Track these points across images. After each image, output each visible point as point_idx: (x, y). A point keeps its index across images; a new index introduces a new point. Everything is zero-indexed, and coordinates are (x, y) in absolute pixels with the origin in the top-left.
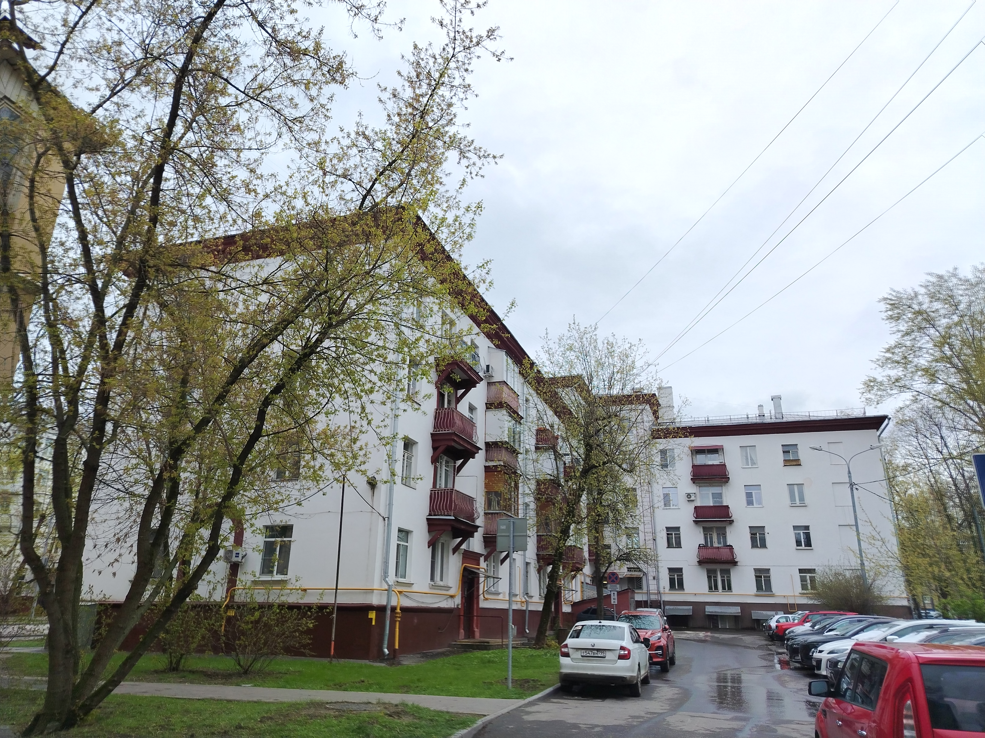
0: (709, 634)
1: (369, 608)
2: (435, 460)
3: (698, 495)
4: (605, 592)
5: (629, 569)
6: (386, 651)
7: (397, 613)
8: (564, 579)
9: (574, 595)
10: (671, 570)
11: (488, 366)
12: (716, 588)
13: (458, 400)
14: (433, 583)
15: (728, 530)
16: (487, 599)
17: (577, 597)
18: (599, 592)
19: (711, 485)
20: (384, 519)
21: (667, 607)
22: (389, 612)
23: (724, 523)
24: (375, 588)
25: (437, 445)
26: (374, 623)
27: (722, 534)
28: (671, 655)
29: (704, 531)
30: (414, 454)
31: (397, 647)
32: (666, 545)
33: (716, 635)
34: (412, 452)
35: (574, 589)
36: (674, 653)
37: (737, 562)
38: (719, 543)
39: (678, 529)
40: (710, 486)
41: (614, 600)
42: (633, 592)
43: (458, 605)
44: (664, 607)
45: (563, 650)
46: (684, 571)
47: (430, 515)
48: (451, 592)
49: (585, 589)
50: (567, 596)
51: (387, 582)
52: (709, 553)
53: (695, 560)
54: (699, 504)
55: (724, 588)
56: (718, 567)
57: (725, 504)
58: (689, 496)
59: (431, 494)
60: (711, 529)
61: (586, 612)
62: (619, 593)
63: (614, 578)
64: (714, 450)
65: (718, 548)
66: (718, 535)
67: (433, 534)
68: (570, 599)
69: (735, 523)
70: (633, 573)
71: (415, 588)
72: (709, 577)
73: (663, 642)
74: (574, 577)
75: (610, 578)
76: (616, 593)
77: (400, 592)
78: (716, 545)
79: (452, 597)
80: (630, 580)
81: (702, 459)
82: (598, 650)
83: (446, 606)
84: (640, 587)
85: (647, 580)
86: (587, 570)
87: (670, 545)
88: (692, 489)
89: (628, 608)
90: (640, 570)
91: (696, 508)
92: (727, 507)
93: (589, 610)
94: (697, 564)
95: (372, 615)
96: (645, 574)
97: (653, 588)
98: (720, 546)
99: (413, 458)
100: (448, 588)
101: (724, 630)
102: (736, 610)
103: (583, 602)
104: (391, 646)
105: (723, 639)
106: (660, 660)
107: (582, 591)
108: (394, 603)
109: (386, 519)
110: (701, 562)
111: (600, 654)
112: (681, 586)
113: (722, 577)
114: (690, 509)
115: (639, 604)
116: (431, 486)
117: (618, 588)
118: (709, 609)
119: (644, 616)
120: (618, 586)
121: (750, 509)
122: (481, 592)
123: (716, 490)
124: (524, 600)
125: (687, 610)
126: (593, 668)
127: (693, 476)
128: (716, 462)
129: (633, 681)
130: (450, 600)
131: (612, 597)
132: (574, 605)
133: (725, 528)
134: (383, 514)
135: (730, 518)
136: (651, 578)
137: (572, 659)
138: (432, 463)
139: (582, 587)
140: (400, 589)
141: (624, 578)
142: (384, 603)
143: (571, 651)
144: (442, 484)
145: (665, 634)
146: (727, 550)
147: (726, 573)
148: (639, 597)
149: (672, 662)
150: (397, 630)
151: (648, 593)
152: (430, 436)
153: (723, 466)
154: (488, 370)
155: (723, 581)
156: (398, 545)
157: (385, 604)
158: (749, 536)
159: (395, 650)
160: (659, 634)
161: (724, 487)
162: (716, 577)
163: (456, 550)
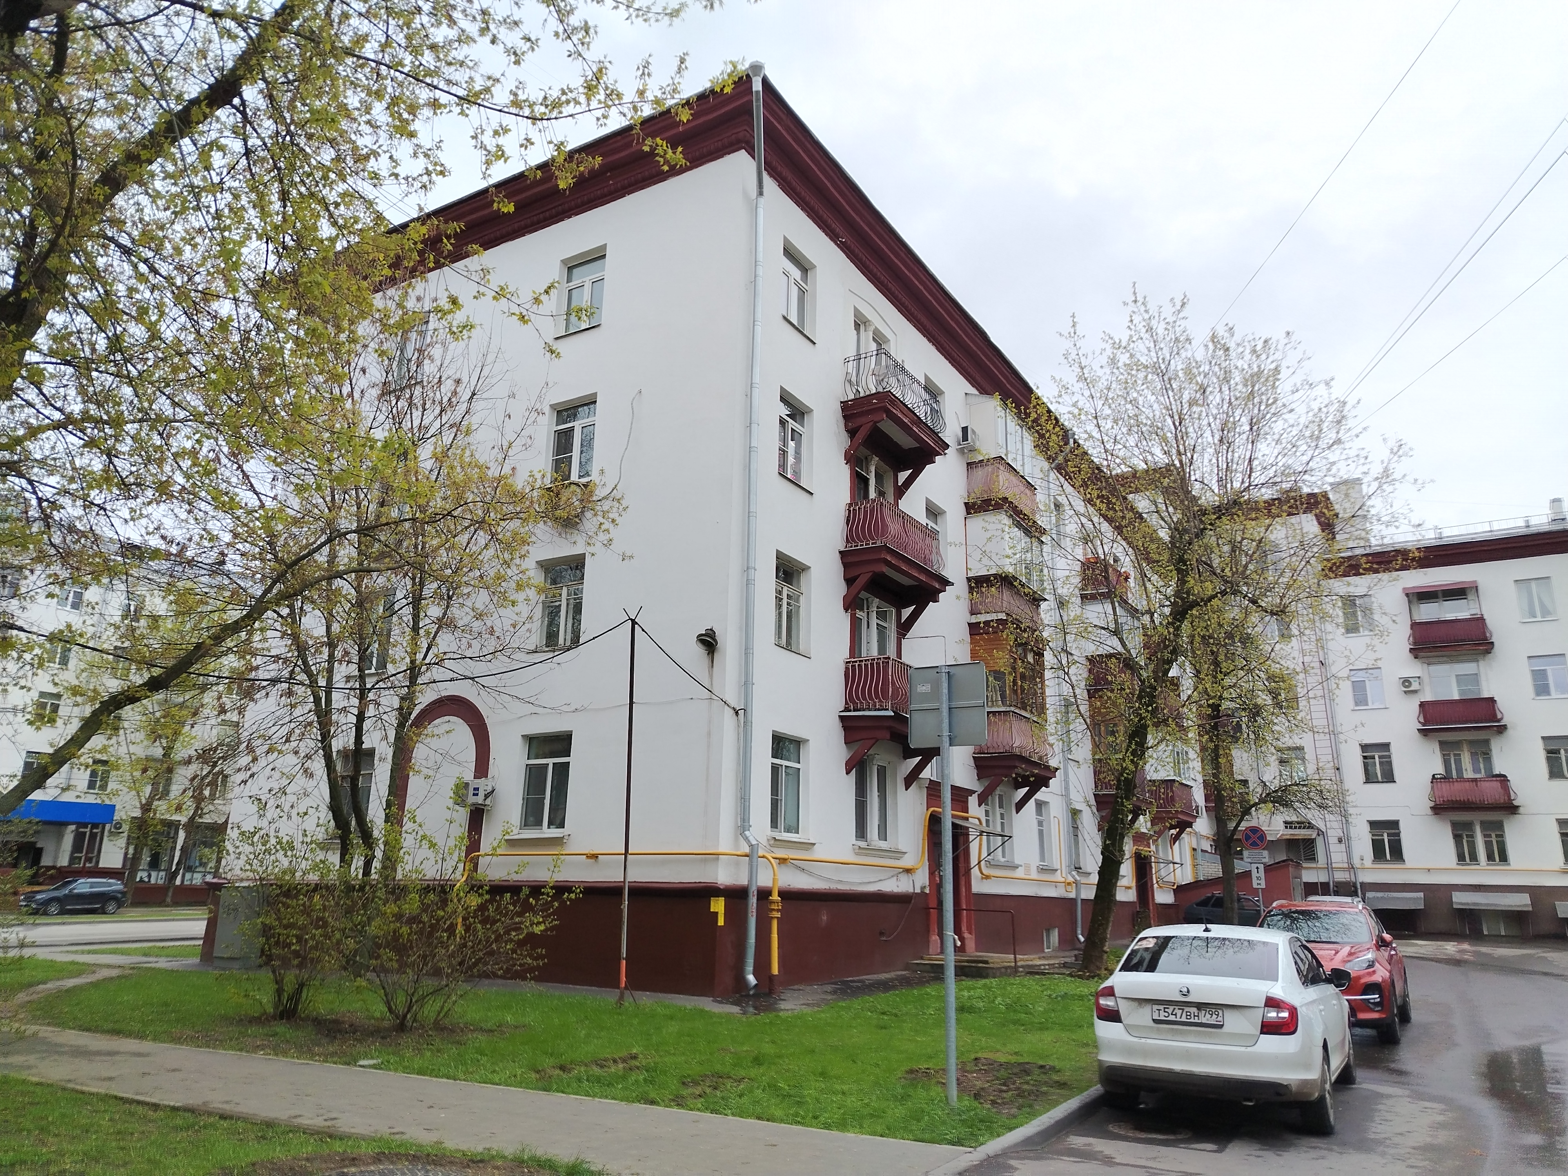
0: (1466, 946)
1: (710, 891)
2: (851, 604)
3: (1426, 679)
4: (1239, 867)
5: (1288, 824)
6: (751, 979)
7: (773, 902)
8: (1155, 841)
9: (1178, 872)
10: (1375, 825)
11: (965, 430)
12: (1474, 858)
13: (900, 491)
14: (863, 844)
15: (1496, 746)
16: (987, 877)
17: (1185, 876)
18: (1227, 866)
19: (1453, 659)
20: (737, 713)
21: (1370, 895)
22: (753, 901)
23: (1488, 732)
24: (721, 850)
25: (853, 573)
26: (721, 922)
27: (1483, 752)
28: (1399, 1001)
29: (1442, 749)
30: (803, 589)
31: (775, 970)
32: (1361, 776)
33: (1484, 949)
34: (799, 587)
35: (1177, 860)
36: (1405, 996)
37: (1518, 807)
38: (1476, 770)
39: (1386, 746)
40: (1452, 662)
41: (1259, 881)
42: (1298, 866)
43: (923, 888)
44: (1364, 895)
45: (1103, 1001)
46: (1402, 826)
47: (847, 709)
48: (907, 862)
49: (1199, 861)
50: (1163, 873)
51: (747, 839)
52: (1455, 791)
53: (1425, 805)
54: (1428, 697)
55: (1490, 857)
56: (1476, 818)
57: (1486, 695)
58: (1406, 682)
59: (847, 669)
60: (1457, 744)
61: (1205, 903)
62: (1268, 869)
63: (1256, 837)
64: (1458, 593)
65: (1475, 780)
66: (1473, 755)
67: (856, 746)
68: (1171, 878)
69: (1510, 732)
70: (1297, 832)
71: (818, 853)
72: (1457, 838)
73: (1381, 974)
74: (1176, 838)
75: (1248, 838)
76: (1261, 867)
77: (782, 861)
78: (1469, 774)
79: (908, 871)
80: (1291, 844)
81: (1429, 612)
82: (1200, 1006)
83: (896, 890)
84: (1312, 858)
85: (1326, 844)
86: (1203, 825)
87: (1369, 778)
88: (1413, 669)
89: (1288, 896)
90: (1310, 826)
91: (1422, 705)
92: (1492, 700)
93: (1209, 899)
94: (1429, 812)
95: (718, 906)
96: (1320, 833)
97: (1338, 857)
98: (1478, 776)
99: (802, 599)
100: (898, 854)
101: (1496, 939)
102: (1522, 901)
103: (1196, 885)
104: (762, 967)
105: (1500, 958)
106: (1375, 1016)
107: (1195, 866)
108: (764, 879)
109: (741, 713)
110: (1438, 809)
111: (1205, 1018)
112: (1397, 854)
113: (1485, 836)
114: (1411, 708)
115: (1311, 889)
116: (847, 654)
117: (1266, 857)
118: (1460, 899)
119: (1328, 914)
120: (1265, 853)
121: (1543, 703)
122: (974, 861)
123: (1467, 668)
124: (1070, 879)
125: (1413, 901)
126: (1188, 1055)
127: (1415, 643)
128: (1464, 615)
129: (1311, 1094)
130: (904, 878)
131: (1254, 874)
132: (1180, 890)
133: (1487, 742)
134: (733, 704)
135: (1499, 721)
136: (1333, 840)
137: (1127, 1028)
138: (846, 610)
139: (1194, 857)
140: (781, 853)
141: (1278, 841)
142: (743, 881)
143: (1124, 1008)
144: (871, 649)
145: (1385, 953)
146: (1496, 785)
147: (1495, 830)
148: (1309, 876)
149: (1404, 1016)
150: (775, 936)
151: (1329, 868)
152: (838, 556)
153: (1479, 621)
154: (965, 437)
155: (1488, 845)
156: (775, 769)
157: (746, 883)
158: (1542, 756)
159: (771, 978)
160: (1370, 956)
161: (1481, 663)
162: (1472, 836)
163: (911, 779)
